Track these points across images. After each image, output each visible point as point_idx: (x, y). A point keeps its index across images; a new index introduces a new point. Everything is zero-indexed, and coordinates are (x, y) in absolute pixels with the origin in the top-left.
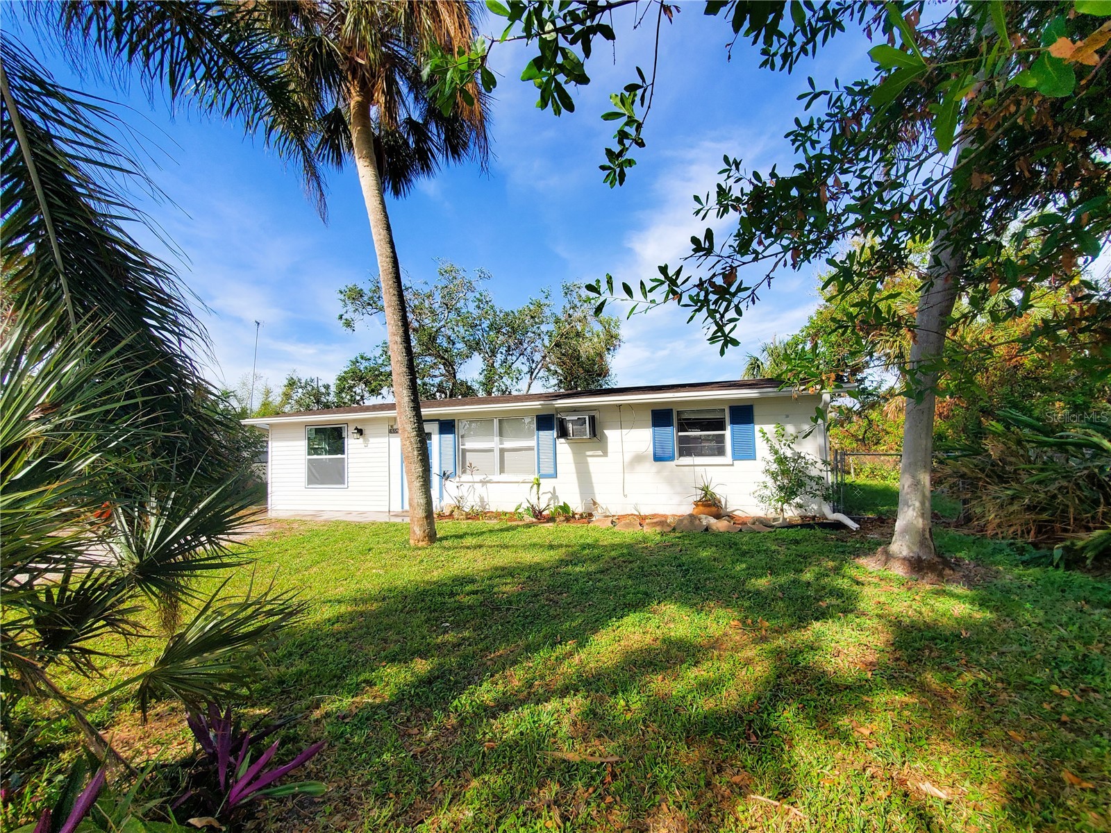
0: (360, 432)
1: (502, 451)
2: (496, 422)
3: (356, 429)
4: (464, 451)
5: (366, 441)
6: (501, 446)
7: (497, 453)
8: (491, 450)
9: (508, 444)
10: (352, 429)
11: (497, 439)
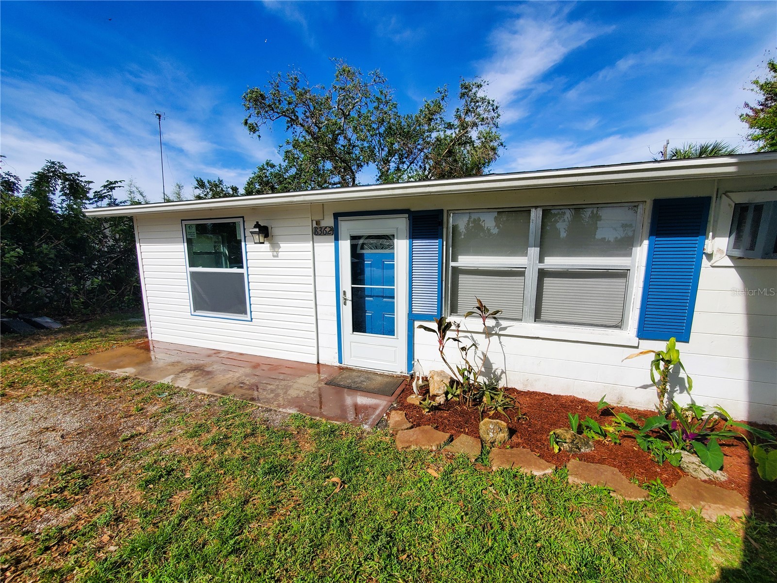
0: (264, 232)
1: (543, 274)
2: (536, 216)
3: (257, 225)
4: (456, 271)
5: (275, 246)
6: (541, 266)
7: (532, 277)
8: (519, 273)
9: (553, 262)
10: (250, 227)
11: (534, 251)
